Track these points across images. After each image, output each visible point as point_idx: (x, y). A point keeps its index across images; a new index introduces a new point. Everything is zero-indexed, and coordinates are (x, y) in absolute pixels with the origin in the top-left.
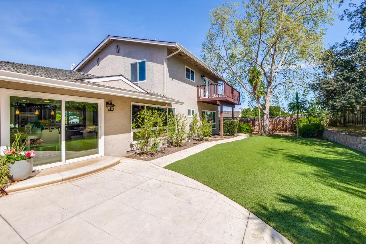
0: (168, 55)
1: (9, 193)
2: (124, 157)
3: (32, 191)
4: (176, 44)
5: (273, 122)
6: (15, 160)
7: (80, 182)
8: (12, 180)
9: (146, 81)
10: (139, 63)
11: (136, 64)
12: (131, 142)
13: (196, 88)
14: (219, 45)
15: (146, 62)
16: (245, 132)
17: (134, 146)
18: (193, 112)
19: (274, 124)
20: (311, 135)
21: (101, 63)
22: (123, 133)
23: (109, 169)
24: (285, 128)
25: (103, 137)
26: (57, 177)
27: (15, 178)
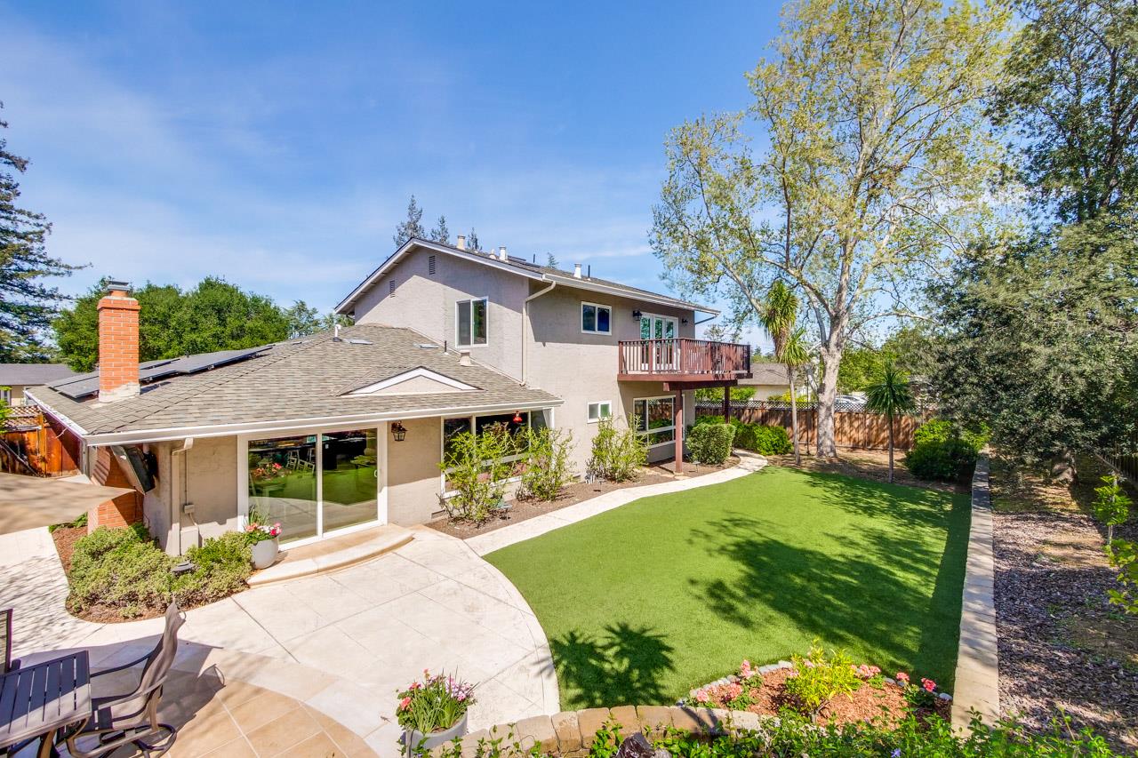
0: (531, 293)
1: (252, 587)
2: (426, 525)
3: (279, 586)
4: (544, 276)
5: (868, 422)
6: (258, 540)
7: (342, 575)
8: (254, 568)
9: (487, 345)
10: (475, 303)
11: (468, 304)
12: (442, 495)
13: (616, 348)
14: (697, 213)
15: (487, 302)
16: (767, 451)
17: (447, 501)
18: (605, 408)
19: (870, 427)
20: (936, 474)
21: (399, 290)
22: (425, 478)
23: (390, 554)
24: (904, 440)
25: (385, 489)
26: (309, 565)
27: (257, 565)
